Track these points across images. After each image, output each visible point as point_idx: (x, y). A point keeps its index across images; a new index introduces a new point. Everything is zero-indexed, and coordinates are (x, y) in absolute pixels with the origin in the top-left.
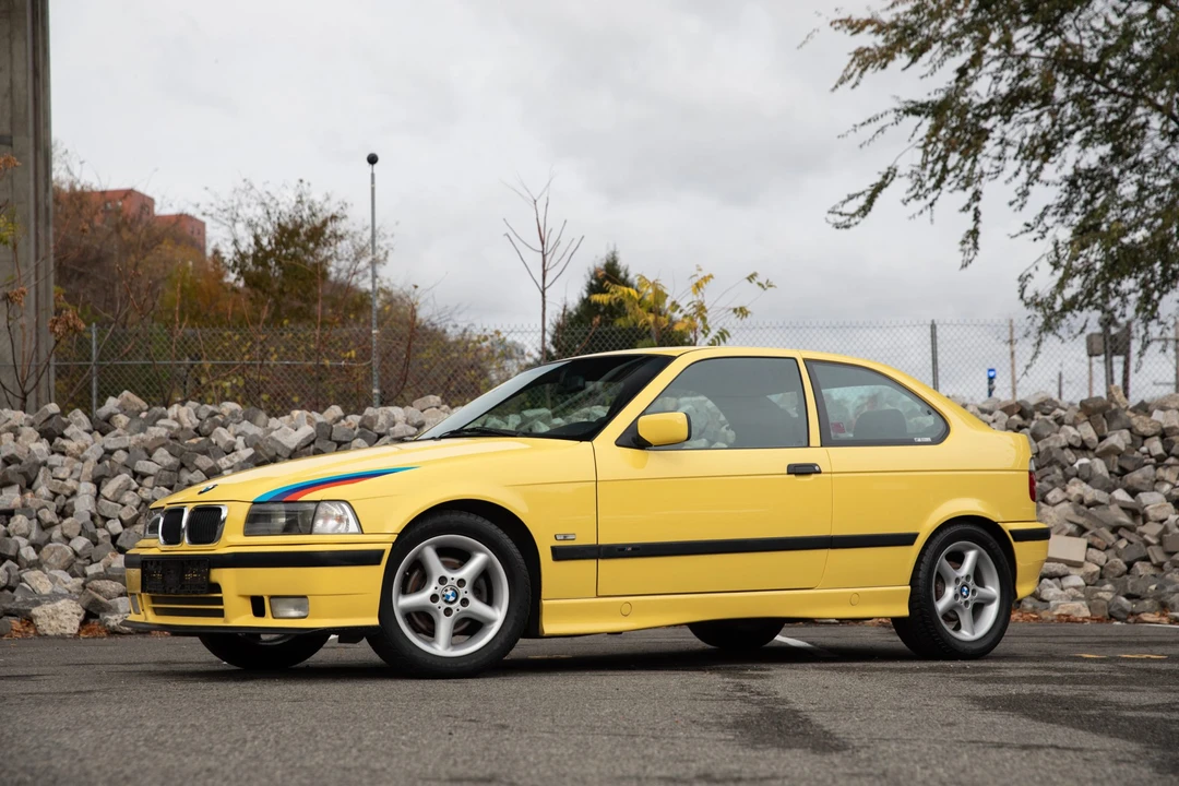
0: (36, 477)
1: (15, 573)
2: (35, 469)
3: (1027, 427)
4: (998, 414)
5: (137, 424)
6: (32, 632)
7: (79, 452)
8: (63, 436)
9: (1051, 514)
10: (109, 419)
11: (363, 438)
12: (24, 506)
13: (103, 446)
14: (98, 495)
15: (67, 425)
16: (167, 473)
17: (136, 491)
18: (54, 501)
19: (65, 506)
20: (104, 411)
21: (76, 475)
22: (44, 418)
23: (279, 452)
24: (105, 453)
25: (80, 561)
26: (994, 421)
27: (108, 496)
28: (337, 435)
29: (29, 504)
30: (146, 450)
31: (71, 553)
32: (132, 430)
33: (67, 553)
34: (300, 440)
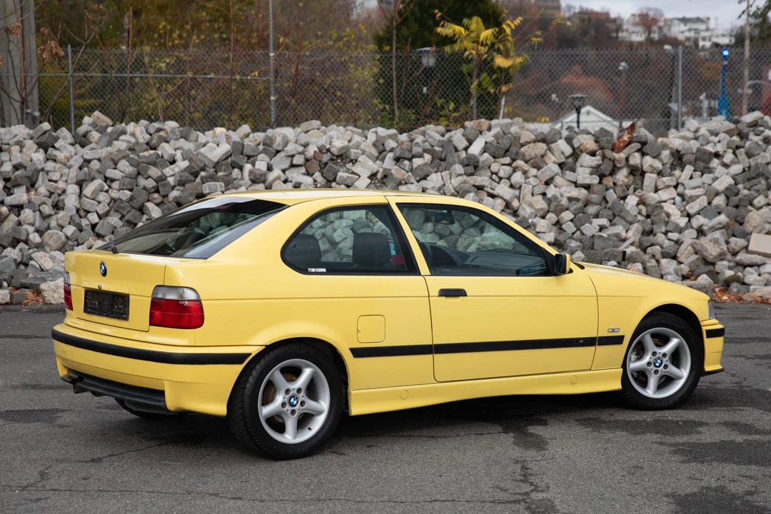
0: (37, 180)
1: (26, 253)
2: (36, 174)
3: (743, 147)
4: (722, 136)
5: (106, 139)
6: (41, 300)
7: (66, 160)
8: (53, 147)
9: (755, 216)
10: (85, 135)
11: (266, 153)
12: (30, 202)
13: (82, 156)
14: (80, 195)
15: (56, 139)
16: (128, 179)
17: (107, 191)
18: (50, 197)
19: (58, 201)
20: (82, 130)
21: (64, 178)
22: (40, 133)
23: (206, 163)
24: (84, 161)
25: (70, 243)
26: (719, 142)
27: (88, 195)
28: (247, 151)
29: (33, 200)
30: (113, 160)
31: (64, 238)
32: (102, 144)
33: (61, 238)
34: (221, 155)
